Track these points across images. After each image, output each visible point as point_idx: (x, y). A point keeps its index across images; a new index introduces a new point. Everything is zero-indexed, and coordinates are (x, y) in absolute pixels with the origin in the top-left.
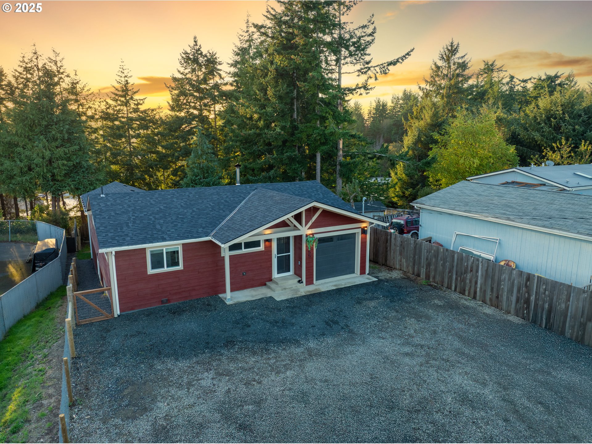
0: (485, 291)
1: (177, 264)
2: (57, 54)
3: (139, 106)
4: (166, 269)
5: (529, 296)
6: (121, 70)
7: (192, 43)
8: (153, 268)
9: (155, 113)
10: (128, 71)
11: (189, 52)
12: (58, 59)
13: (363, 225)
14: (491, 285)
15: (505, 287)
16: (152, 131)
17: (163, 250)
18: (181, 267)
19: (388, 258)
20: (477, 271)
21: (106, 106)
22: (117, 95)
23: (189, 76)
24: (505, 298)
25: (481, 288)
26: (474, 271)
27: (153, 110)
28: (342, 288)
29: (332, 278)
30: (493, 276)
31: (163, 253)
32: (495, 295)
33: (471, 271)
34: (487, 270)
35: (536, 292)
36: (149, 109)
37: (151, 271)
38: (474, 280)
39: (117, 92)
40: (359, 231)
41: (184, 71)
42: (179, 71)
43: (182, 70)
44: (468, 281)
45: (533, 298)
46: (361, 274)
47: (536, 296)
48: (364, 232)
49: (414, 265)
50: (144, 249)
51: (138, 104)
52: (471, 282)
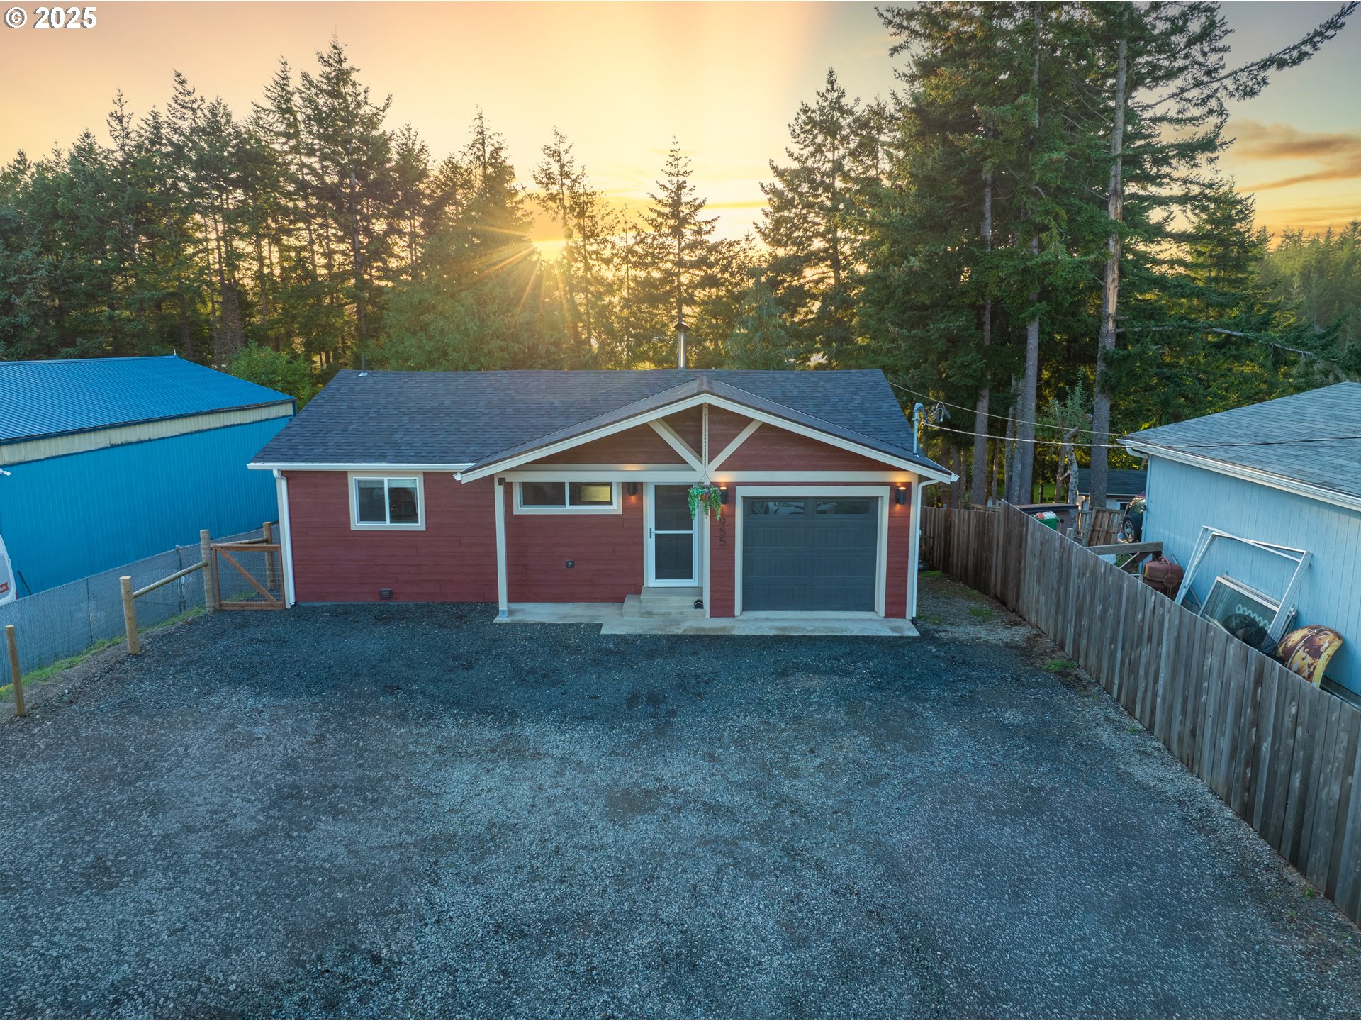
0: (1171, 707)
1: (413, 517)
2: (562, 139)
3: (705, 237)
4: (387, 525)
5: (1259, 740)
6: (671, 160)
7: (823, 86)
8: (363, 517)
9: (736, 249)
10: (686, 160)
11: (813, 106)
12: (562, 148)
13: (899, 478)
14: (1184, 691)
15: (1210, 700)
16: (728, 291)
17: (382, 482)
18: (420, 525)
19: (1021, 591)
20: (1160, 643)
21: (635, 238)
22: (660, 214)
23: (810, 163)
24: (1208, 735)
25: (1164, 699)
26: (1155, 638)
27: (731, 244)
28: (792, 637)
29: (799, 612)
30: (1190, 656)
31: (382, 489)
32: (1189, 725)
33: (1150, 638)
34: (1178, 639)
35: (1275, 727)
36: (722, 243)
37: (357, 524)
38: (1153, 668)
39: (658, 208)
40: (884, 493)
41: (802, 152)
42: (791, 154)
43: (796, 149)
44: (1142, 672)
45: (1266, 747)
46: (888, 615)
47: (1273, 743)
48: (900, 496)
49: (1057, 613)
50: (344, 474)
51: (699, 232)
52: (1147, 673)
